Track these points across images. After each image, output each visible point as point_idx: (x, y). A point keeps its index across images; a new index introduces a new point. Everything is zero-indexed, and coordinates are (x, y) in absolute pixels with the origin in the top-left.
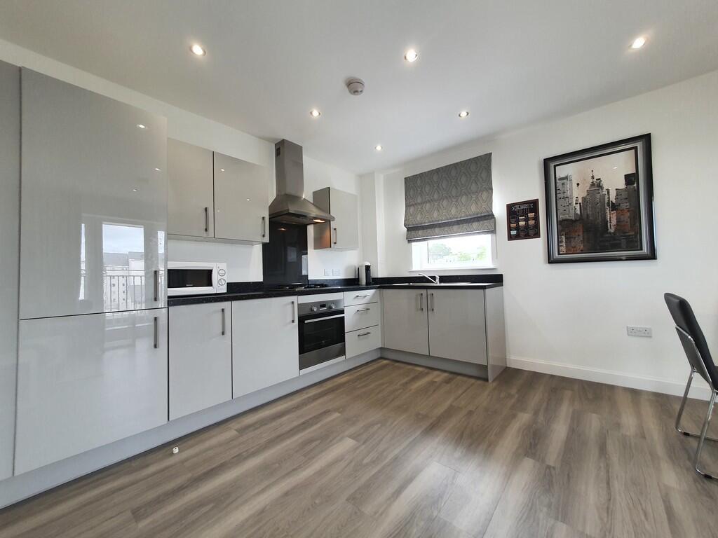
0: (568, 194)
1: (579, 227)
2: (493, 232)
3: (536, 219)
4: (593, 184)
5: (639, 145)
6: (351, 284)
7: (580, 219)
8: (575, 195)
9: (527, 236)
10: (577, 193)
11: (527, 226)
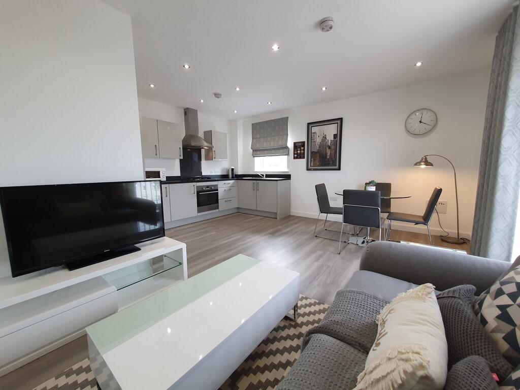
0: (315, 140)
1: (318, 155)
2: (288, 154)
3: (304, 150)
4: (323, 137)
5: (339, 122)
6: (224, 177)
7: (319, 152)
8: (317, 141)
9: (300, 158)
10: (318, 140)
11: (300, 153)
